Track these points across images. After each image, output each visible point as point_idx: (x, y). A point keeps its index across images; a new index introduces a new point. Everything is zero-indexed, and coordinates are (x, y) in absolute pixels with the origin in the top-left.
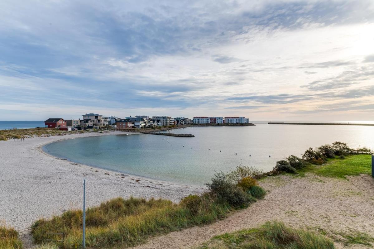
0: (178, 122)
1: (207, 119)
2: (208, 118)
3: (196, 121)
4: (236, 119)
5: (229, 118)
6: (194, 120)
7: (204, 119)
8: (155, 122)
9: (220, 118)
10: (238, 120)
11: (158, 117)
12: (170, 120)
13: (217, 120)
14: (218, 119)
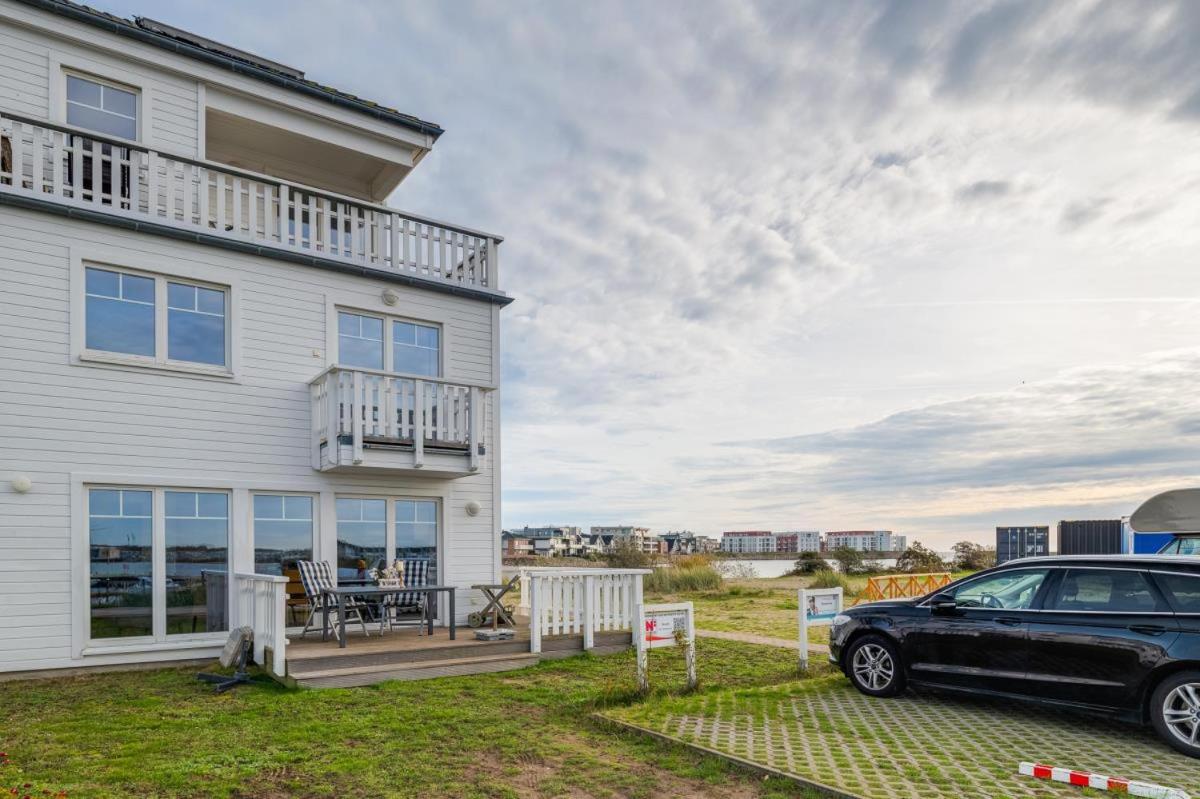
0: (670, 546)
1: (768, 540)
2: (769, 533)
3: (731, 546)
4: (864, 539)
5: (840, 534)
6: (727, 544)
7: (758, 538)
8: (598, 541)
9: (809, 535)
10: (868, 542)
11: (609, 529)
12: (646, 539)
13: (799, 541)
14: (805, 539)
